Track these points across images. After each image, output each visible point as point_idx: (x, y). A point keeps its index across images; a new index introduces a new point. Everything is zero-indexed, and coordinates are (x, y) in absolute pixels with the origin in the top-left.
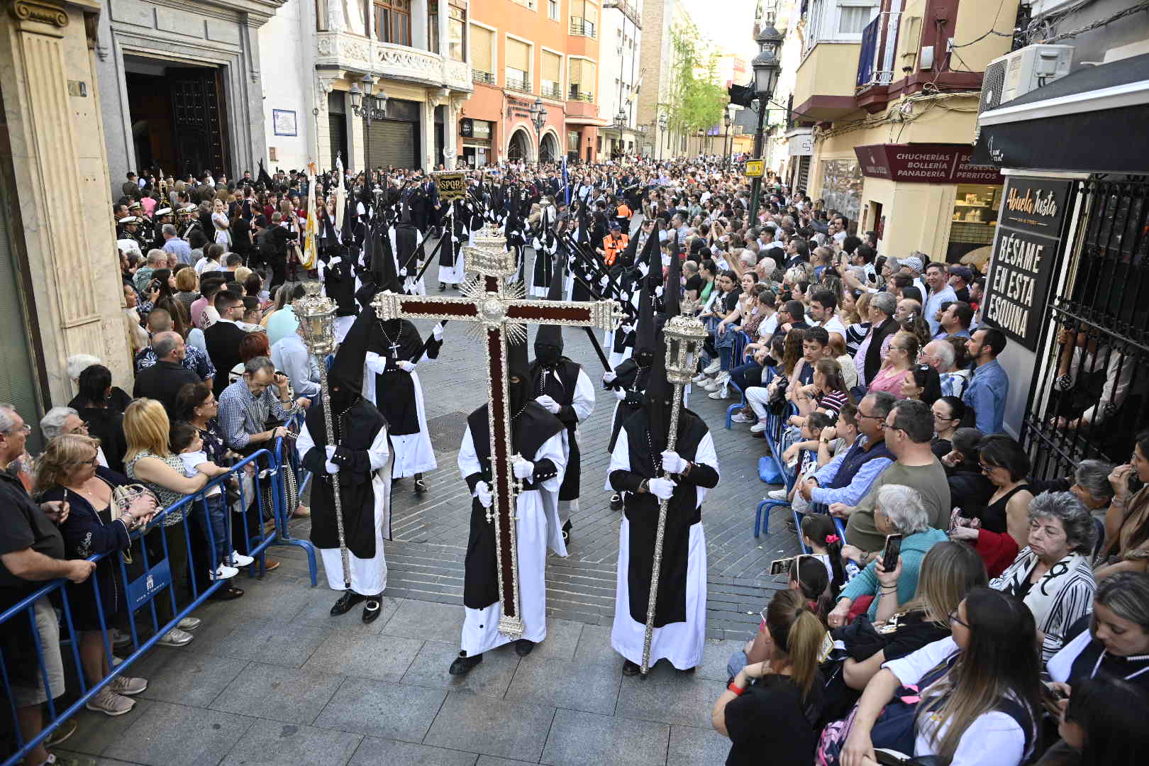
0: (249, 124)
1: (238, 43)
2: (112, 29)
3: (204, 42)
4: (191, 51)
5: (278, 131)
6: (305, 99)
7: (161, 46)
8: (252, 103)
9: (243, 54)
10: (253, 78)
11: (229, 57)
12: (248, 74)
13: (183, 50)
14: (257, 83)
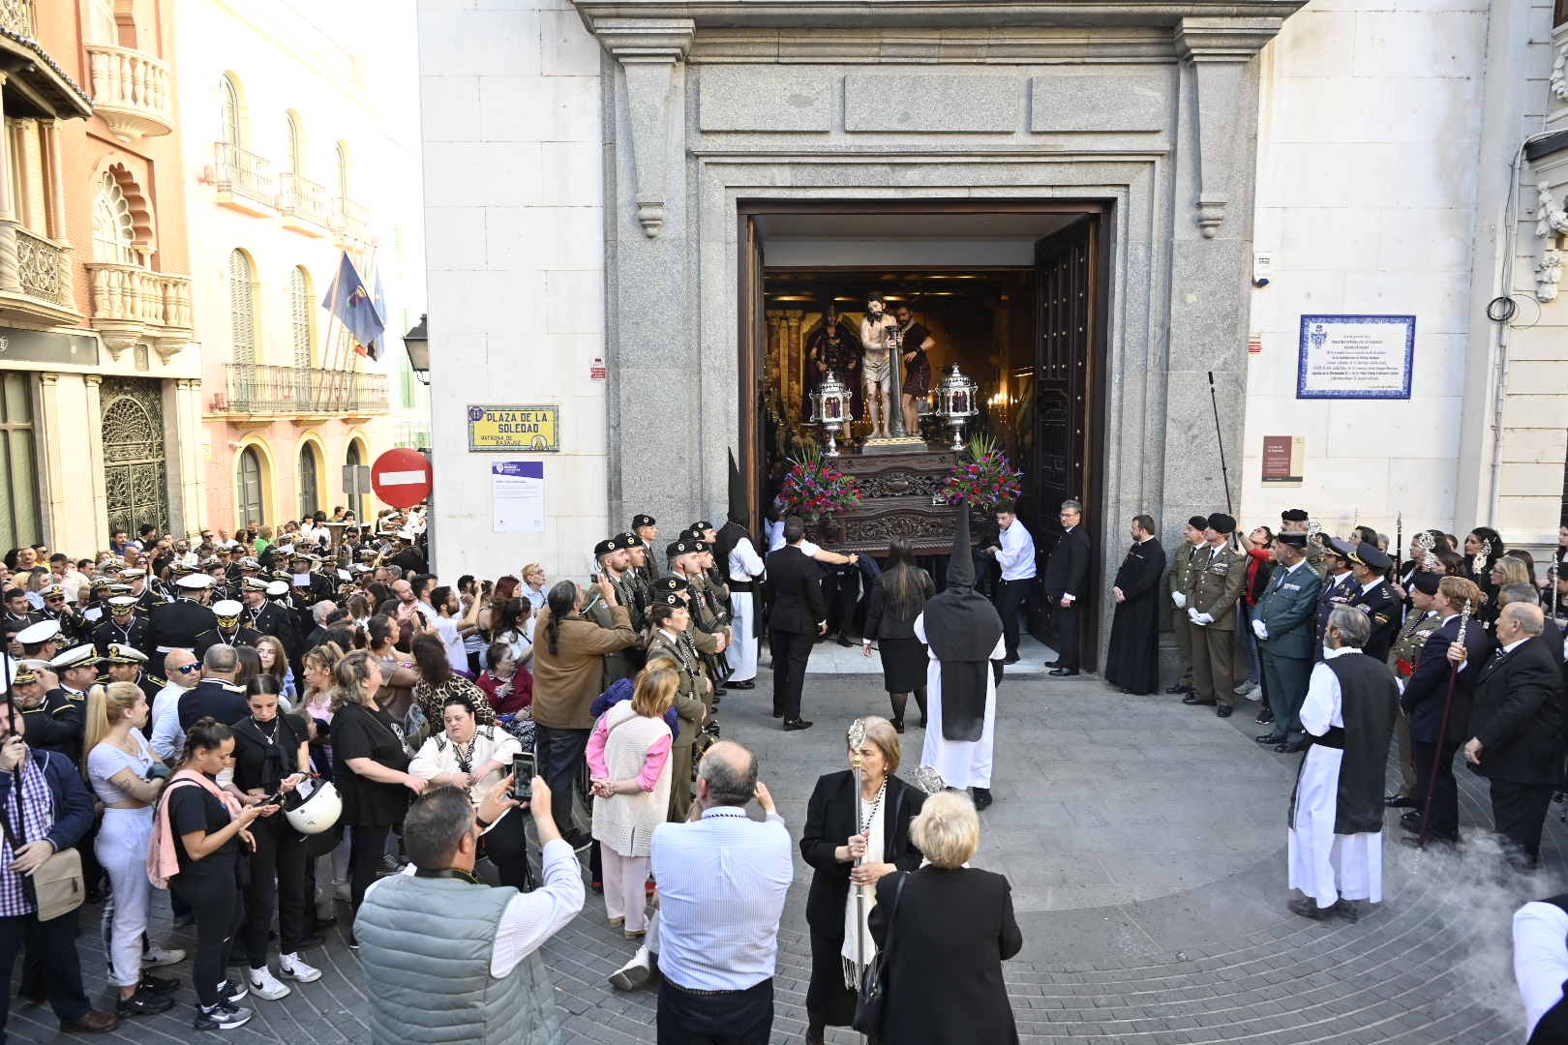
0: (1165, 367)
1: (1162, 123)
2: (691, 155)
3: (1020, 141)
4: (966, 176)
5: (1313, 384)
6: (1470, 270)
7: (857, 175)
8: (1189, 301)
9: (1171, 155)
10: (1201, 224)
11: (1119, 174)
12: (1184, 215)
13: (938, 176)
14: (1225, 235)
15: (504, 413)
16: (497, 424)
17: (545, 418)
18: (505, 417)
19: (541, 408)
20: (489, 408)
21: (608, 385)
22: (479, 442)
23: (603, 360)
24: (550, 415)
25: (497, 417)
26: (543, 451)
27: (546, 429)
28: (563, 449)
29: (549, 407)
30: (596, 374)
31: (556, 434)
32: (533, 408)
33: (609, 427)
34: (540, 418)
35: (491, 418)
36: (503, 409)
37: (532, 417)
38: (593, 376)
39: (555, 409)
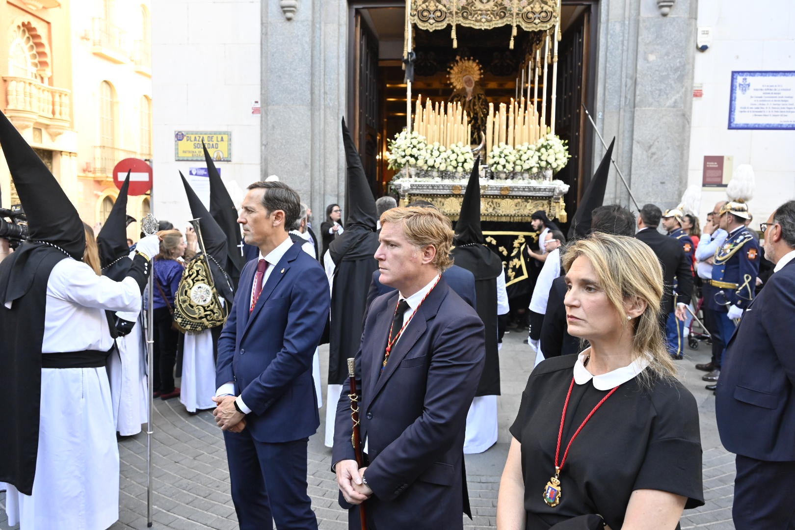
15: (197, 136)
16: (193, 143)
17: (222, 140)
18: (197, 138)
19: (220, 133)
20: (188, 133)
21: (262, 117)
22: (181, 155)
23: (259, 102)
24: (225, 137)
25: (193, 139)
26: (220, 161)
27: (223, 146)
28: (234, 159)
29: (225, 133)
30: (255, 111)
31: (229, 150)
32: (215, 133)
33: (262, 144)
34: (219, 139)
35: (189, 139)
36: (197, 133)
37: (214, 139)
38: (253, 113)
39: (229, 134)
